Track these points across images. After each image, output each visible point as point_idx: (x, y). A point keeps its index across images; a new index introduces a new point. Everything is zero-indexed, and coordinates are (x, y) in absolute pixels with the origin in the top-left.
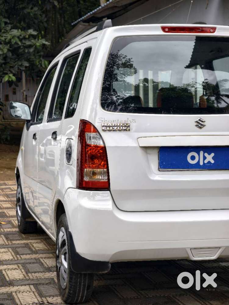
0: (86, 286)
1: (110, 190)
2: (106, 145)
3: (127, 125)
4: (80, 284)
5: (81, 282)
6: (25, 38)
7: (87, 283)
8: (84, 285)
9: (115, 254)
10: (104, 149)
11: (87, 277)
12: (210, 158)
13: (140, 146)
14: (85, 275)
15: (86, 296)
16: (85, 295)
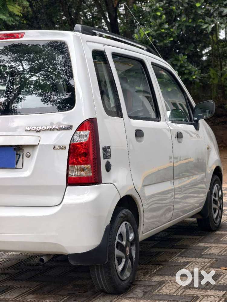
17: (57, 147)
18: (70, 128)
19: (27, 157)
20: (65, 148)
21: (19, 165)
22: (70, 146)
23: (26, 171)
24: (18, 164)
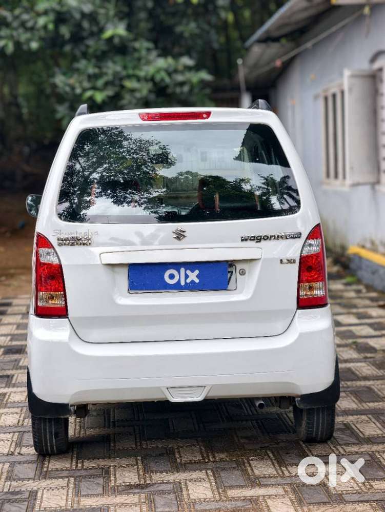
0: (53, 433)
1: (68, 318)
2: (62, 263)
3: (88, 239)
4: (45, 430)
5: (46, 429)
6: (176, 71)
7: (53, 431)
8: (51, 433)
9: (76, 394)
10: (60, 267)
11: (53, 423)
12: (193, 276)
13: (103, 263)
14: (50, 420)
15: (56, 445)
16: (54, 444)
17: (285, 261)
18: (298, 236)
19: (241, 275)
20: (294, 262)
21: (232, 285)
22: (300, 259)
23: (241, 292)
24: (230, 284)
